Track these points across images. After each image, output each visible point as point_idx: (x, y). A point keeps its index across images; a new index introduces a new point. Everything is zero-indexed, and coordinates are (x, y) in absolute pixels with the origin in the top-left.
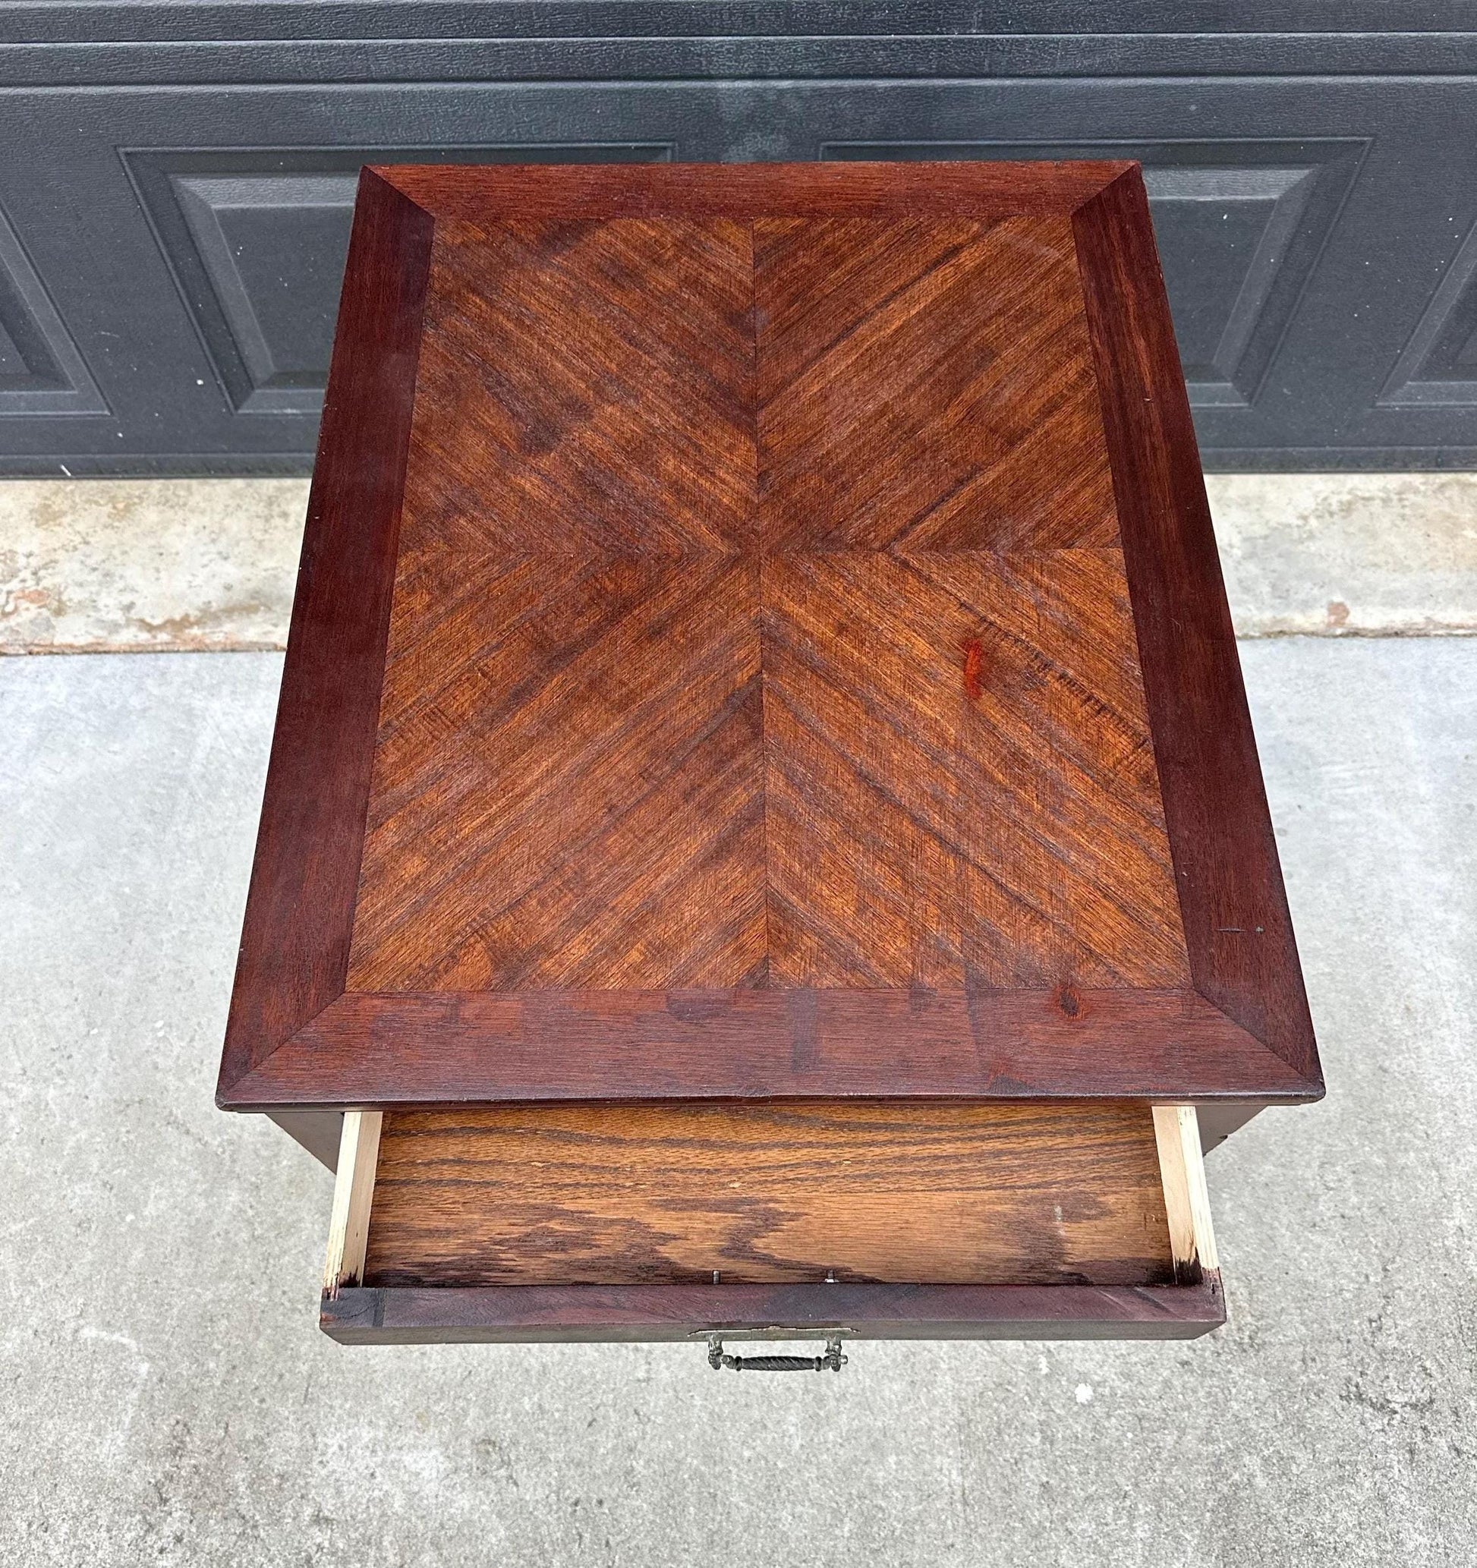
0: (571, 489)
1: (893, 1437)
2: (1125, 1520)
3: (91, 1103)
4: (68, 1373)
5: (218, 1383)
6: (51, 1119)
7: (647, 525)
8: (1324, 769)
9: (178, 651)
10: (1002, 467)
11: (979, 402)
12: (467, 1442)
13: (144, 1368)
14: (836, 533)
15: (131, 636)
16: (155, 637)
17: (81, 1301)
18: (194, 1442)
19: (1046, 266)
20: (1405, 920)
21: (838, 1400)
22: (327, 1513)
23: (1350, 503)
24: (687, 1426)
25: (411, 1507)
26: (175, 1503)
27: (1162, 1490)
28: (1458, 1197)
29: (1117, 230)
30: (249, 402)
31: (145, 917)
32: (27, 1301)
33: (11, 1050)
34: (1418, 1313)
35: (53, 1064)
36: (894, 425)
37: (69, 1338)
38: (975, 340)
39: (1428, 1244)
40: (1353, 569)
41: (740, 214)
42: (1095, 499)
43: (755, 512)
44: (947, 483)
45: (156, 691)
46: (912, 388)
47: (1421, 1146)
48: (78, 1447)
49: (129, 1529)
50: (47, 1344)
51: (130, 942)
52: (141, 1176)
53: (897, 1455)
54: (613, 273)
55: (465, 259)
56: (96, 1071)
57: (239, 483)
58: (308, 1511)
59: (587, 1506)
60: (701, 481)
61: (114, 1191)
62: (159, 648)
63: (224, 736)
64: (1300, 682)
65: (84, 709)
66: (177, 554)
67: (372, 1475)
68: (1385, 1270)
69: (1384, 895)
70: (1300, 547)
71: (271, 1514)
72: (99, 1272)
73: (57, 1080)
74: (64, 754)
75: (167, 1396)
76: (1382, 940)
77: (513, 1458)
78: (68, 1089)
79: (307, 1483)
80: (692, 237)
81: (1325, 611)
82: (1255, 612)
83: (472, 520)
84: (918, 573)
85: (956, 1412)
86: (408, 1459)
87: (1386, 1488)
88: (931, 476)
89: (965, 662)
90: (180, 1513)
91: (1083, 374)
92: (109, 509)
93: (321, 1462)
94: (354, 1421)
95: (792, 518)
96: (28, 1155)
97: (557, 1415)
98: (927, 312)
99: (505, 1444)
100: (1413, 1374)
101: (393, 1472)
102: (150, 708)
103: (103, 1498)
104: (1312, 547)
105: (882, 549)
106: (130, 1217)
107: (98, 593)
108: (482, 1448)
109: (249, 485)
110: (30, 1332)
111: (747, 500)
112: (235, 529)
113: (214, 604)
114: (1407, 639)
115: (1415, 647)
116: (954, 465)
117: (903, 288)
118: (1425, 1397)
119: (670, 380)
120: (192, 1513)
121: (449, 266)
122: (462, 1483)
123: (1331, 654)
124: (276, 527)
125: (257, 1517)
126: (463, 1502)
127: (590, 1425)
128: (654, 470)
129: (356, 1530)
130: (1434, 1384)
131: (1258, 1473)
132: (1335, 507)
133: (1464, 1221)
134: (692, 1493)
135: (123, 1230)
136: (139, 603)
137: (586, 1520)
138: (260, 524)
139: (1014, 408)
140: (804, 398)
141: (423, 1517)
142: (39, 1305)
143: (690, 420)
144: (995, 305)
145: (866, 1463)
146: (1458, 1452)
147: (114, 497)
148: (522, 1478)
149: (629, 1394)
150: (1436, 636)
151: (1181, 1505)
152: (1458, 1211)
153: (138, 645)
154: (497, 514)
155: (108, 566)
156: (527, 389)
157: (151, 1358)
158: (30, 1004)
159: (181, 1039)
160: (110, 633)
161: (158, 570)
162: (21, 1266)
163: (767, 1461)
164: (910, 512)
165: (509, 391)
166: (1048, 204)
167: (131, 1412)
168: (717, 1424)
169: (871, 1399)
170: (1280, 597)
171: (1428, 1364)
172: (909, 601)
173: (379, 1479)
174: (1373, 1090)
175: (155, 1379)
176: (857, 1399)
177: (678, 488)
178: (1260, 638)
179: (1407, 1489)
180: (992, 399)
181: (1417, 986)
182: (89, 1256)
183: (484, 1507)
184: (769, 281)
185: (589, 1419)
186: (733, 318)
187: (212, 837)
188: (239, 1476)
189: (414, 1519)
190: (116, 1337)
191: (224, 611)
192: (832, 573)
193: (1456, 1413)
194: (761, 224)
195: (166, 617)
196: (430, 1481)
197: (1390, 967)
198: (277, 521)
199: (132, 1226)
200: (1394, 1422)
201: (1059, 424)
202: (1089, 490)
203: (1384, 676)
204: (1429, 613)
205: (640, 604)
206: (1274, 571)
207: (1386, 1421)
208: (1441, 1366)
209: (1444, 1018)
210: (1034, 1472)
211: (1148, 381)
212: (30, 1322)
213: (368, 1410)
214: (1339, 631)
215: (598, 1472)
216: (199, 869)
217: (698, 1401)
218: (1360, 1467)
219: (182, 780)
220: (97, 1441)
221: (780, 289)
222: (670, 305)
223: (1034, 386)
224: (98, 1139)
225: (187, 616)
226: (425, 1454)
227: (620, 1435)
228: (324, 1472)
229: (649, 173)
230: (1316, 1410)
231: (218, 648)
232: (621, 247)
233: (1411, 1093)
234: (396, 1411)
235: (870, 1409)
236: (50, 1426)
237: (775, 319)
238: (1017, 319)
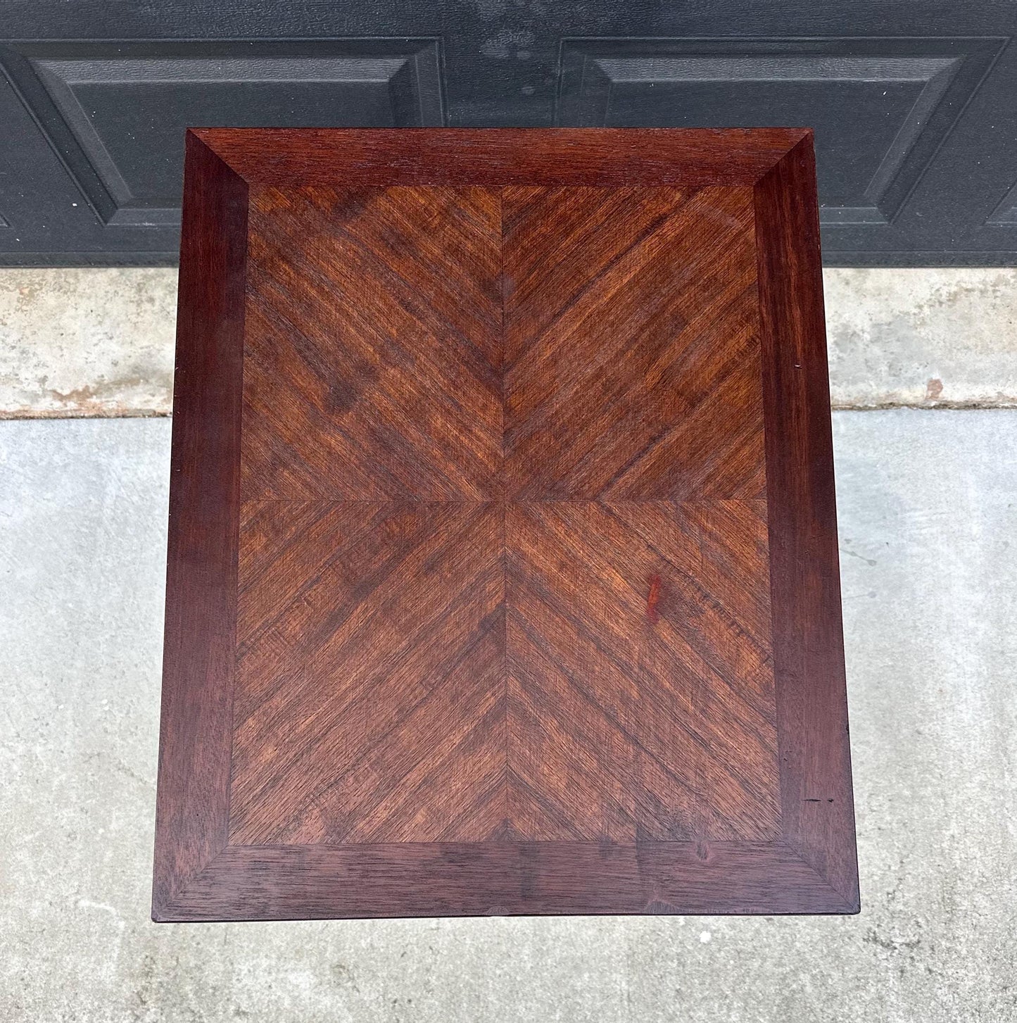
0: (365, 444)
1: (587, 962)
2: (725, 1011)
3: (66, 755)
4: (75, 928)
5: (169, 933)
6: (41, 767)
7: (422, 477)
8: (908, 514)
9: (83, 417)
10: (685, 426)
11: (671, 367)
12: (327, 967)
13: (122, 924)
14: (560, 484)
15: (47, 404)
16: (65, 405)
17: (76, 883)
18: (158, 968)
19: (731, 237)
20: (948, 628)
21: (554, 940)
22: (244, 1009)
23: (956, 294)
24: (462, 956)
25: (295, 1005)
26: (150, 1004)
27: (749, 994)
28: (954, 816)
29: (789, 200)
30: (115, 217)
31: (85, 625)
32: (43, 884)
33: (7, 721)
34: (918, 889)
35: (37, 730)
36: (606, 388)
37: (72, 906)
38: (671, 308)
39: (931, 846)
40: (950, 351)
41: (492, 181)
42: (750, 458)
43: (502, 467)
44: (643, 440)
45: (72, 451)
46: (622, 352)
47: (936, 783)
48: (87, 971)
49: (124, 1019)
50: (58, 910)
51: (78, 643)
52: (105, 804)
53: (589, 972)
54: (392, 241)
55: (275, 227)
56: (66, 734)
57: (114, 272)
58: (232, 1008)
59: (402, 1003)
60: (462, 438)
61: (89, 814)
62: (70, 414)
63: (125, 486)
64: (900, 446)
65: (22, 465)
66: (74, 334)
67: (270, 986)
68: (902, 862)
69: (937, 609)
70: (914, 333)
71: (210, 1010)
72: (86, 866)
73: (41, 740)
74: (12, 501)
75: (138, 941)
76: (931, 642)
77: (355, 975)
78: (50, 746)
79: (230, 992)
80: (454, 205)
81: (925, 387)
82: (874, 387)
83: (293, 472)
84: (618, 519)
85: (626, 948)
86: (291, 977)
87: (884, 992)
88: (631, 434)
89: (649, 593)
90: (154, 1009)
91: (751, 343)
92: (16, 294)
93: (238, 980)
94: (256, 955)
95: (529, 471)
96: (29, 791)
97: (382, 950)
98: (635, 282)
99: (351, 968)
100: (910, 926)
101: (283, 985)
102: (69, 464)
103: (106, 1001)
104: (923, 332)
105: (594, 498)
106: (101, 831)
107: (19, 368)
108: (336, 970)
109: (122, 274)
110: (47, 903)
111: (496, 455)
112: (115, 313)
113: (106, 378)
114: (982, 411)
115: (985, 417)
116: (650, 424)
117: (617, 258)
118: (915, 939)
119: (437, 345)
120: (162, 1009)
121: (263, 234)
122: (325, 991)
123: (925, 423)
124: (145, 311)
125: (202, 1012)
126: (326, 1001)
127: (402, 956)
128: (426, 428)
129: (262, 1018)
130: (922, 932)
131: (808, 984)
132: (944, 298)
133: (956, 832)
134: (465, 995)
135: (98, 839)
136: (51, 376)
137: (401, 1011)
138: (133, 308)
139: (697, 373)
140: (539, 363)
141: (302, 1011)
142: (50, 886)
143: (453, 382)
144: (688, 275)
145: (570, 977)
146: (930, 971)
147: (20, 283)
148: (361, 988)
149: (426, 937)
150: (1003, 407)
151: (759, 1003)
152: (953, 824)
153: (55, 412)
154: (312, 467)
155: (24, 344)
156: (329, 352)
157: (126, 919)
158: (15, 688)
159: (121, 712)
160: (32, 402)
161: (61, 348)
162: (36, 862)
163: (510, 977)
164: (614, 466)
165: (316, 355)
166: (736, 174)
167: (117, 951)
168: (480, 955)
169: (574, 939)
170: (895, 375)
171: (920, 920)
172: (611, 542)
173: (274, 989)
174: (910, 746)
175: (129, 931)
176: (566, 940)
177: (445, 445)
178: (875, 409)
179: (897, 993)
180: (681, 365)
181: (950, 674)
182: (78, 856)
183: (339, 1005)
184: (514, 249)
185: (402, 952)
186: (487, 286)
187: (124, 565)
188: (188, 988)
189: (297, 1012)
190: (102, 906)
191: (114, 383)
192: (557, 519)
193: (932, 949)
194: (509, 192)
195: (72, 389)
196: (305, 990)
197: (933, 661)
198: (147, 306)
199: (103, 837)
200: (894, 954)
201: (730, 388)
202: (748, 448)
203: (961, 441)
204: (1000, 389)
205: (419, 544)
206: (892, 353)
207: (889, 954)
208: (928, 921)
209: (964, 697)
210: (672, 983)
211: (799, 349)
212: (46, 897)
213: (264, 949)
214: (933, 404)
215: (408, 983)
216: (118, 589)
217: (468, 941)
218: (870, 980)
219: (99, 522)
220: (98, 968)
221: (524, 256)
222: (437, 273)
223: (714, 353)
224: (74, 780)
225: (87, 387)
226: (301, 974)
227: (421, 961)
228: (240, 985)
229: (419, 137)
230: (848, 948)
231: (113, 414)
232: (397, 214)
233: (934, 748)
234: (282, 949)
235: (574, 946)
236: (68, 960)
237: (518, 287)
238: (705, 288)
